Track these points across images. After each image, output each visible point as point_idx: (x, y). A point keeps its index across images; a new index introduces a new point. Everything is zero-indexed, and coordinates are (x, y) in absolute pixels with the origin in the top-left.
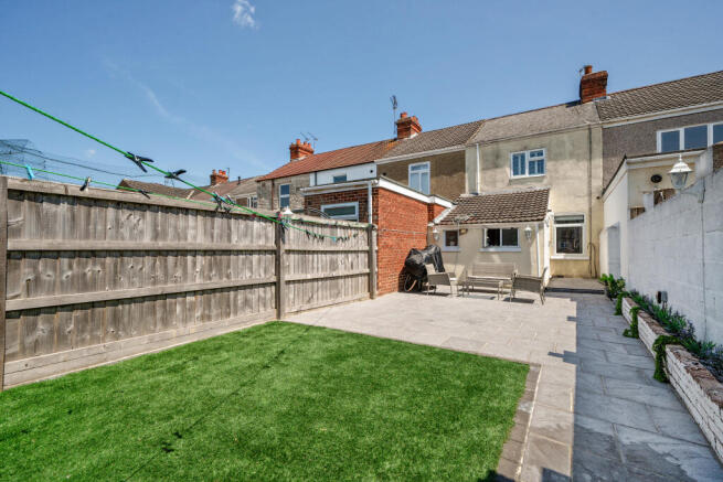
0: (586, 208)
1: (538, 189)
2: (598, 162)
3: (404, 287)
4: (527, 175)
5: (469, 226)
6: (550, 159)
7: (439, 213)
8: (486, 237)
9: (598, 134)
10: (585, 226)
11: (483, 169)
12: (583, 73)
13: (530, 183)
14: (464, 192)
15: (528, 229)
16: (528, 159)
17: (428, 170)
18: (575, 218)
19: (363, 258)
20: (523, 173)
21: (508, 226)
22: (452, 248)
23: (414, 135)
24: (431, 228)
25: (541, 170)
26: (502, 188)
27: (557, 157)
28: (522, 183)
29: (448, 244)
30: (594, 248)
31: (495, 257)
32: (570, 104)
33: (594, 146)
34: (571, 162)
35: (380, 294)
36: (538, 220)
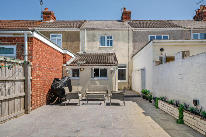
0: (128, 62)
1: (110, 52)
2: (131, 44)
3: (50, 101)
4: (106, 46)
5: (85, 67)
6: (115, 41)
7: (69, 59)
8: (94, 73)
9: (131, 33)
10: (127, 69)
11: (88, 41)
12: (123, 10)
13: (107, 50)
14: (79, 51)
15: (112, 69)
16: (106, 39)
17: (61, 38)
18: (124, 66)
19: (20, 85)
20: (104, 45)
21: (103, 67)
22: (76, 78)
23: (52, 21)
24: (65, 67)
25: (111, 45)
26: (96, 51)
27: (118, 40)
28: (104, 50)
29: (74, 76)
30: (130, 78)
31: (97, 82)
32: (119, 21)
33: (130, 37)
34: (122, 42)
35: (33, 109)
36: (116, 65)
